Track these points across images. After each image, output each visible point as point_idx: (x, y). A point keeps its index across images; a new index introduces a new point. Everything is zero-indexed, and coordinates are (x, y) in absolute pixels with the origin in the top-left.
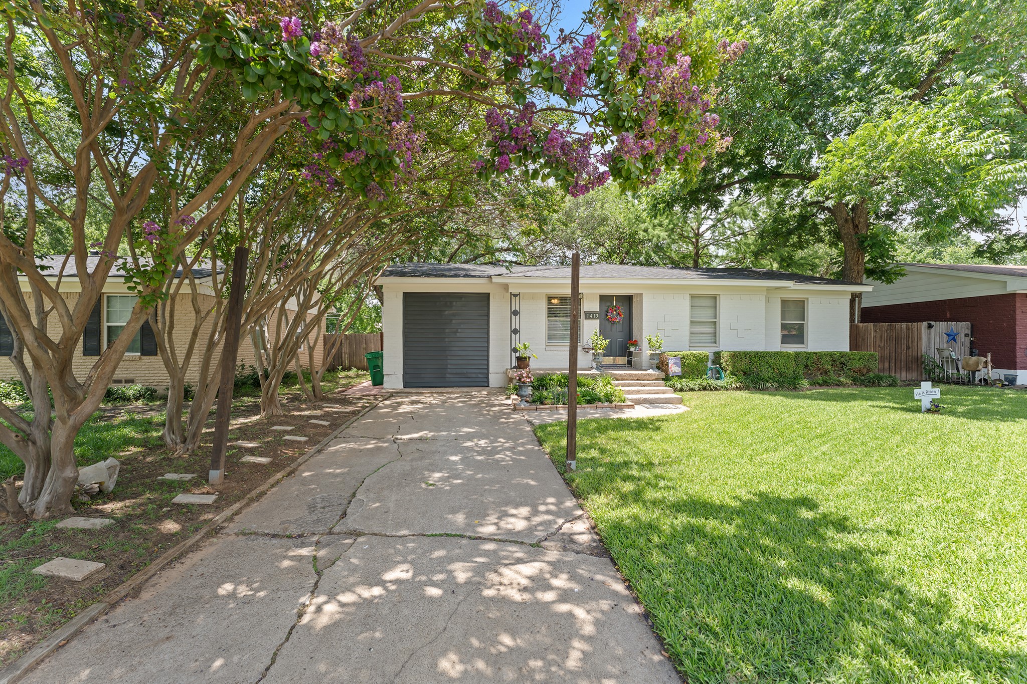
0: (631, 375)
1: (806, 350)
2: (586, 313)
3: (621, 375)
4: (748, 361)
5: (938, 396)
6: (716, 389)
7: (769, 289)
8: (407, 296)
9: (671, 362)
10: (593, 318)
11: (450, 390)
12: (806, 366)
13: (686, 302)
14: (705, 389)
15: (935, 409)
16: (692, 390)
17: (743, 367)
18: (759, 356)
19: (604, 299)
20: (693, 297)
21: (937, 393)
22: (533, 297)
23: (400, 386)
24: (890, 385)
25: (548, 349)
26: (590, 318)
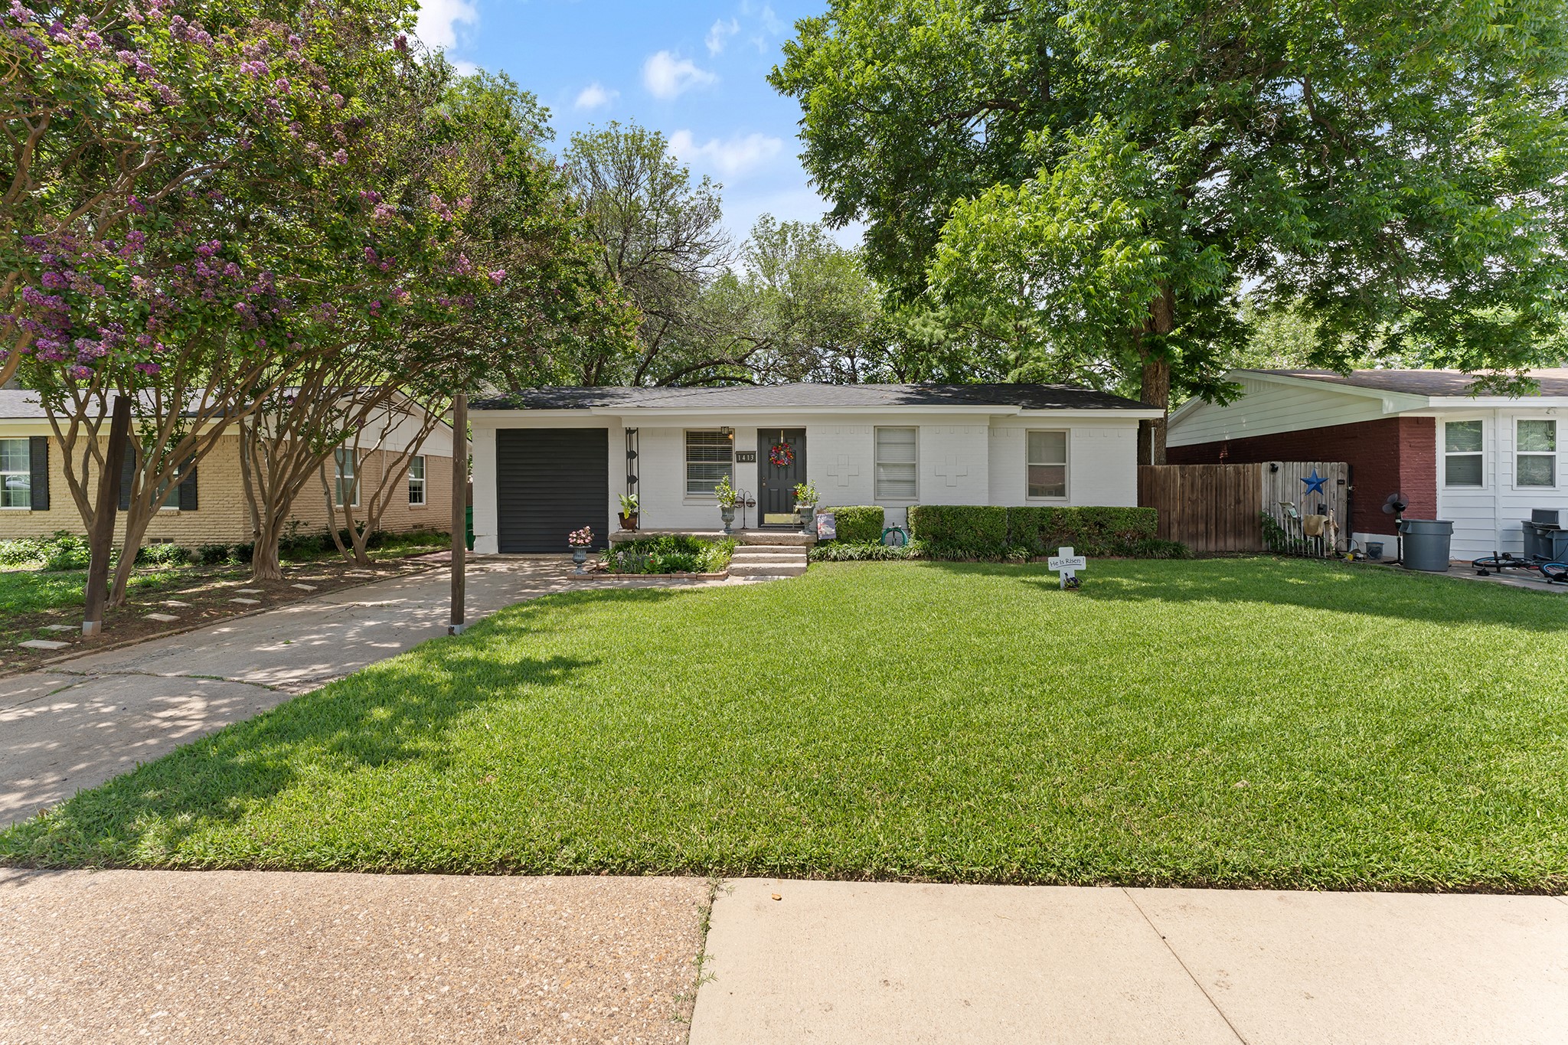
0: (769, 538)
1: (1065, 506)
2: (738, 453)
3: (755, 538)
4: (937, 519)
5: (1083, 567)
6: (884, 558)
7: (993, 418)
8: (502, 434)
9: (821, 520)
10: (746, 461)
11: (548, 556)
12: (1042, 528)
13: (868, 439)
14: (869, 557)
15: (1074, 585)
16: (851, 558)
17: (932, 528)
18: (956, 513)
19: (763, 434)
20: (879, 430)
21: (1082, 563)
22: (667, 433)
23: (494, 550)
24: (1173, 557)
25: (687, 502)
26: (742, 461)
